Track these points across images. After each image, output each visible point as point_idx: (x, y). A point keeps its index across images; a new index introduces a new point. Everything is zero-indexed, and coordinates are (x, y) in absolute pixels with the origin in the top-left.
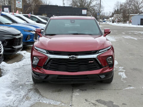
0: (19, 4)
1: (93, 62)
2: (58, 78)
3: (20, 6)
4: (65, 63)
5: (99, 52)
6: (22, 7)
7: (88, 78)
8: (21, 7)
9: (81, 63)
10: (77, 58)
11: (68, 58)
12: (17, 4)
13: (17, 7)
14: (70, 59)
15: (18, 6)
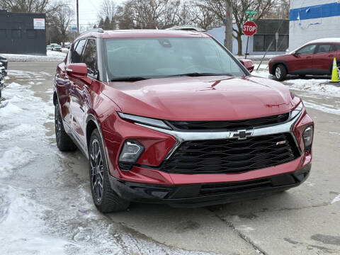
2: (202, 193)
5: (292, 116)
9: (257, 148)
11: (231, 136)
14: (237, 140)
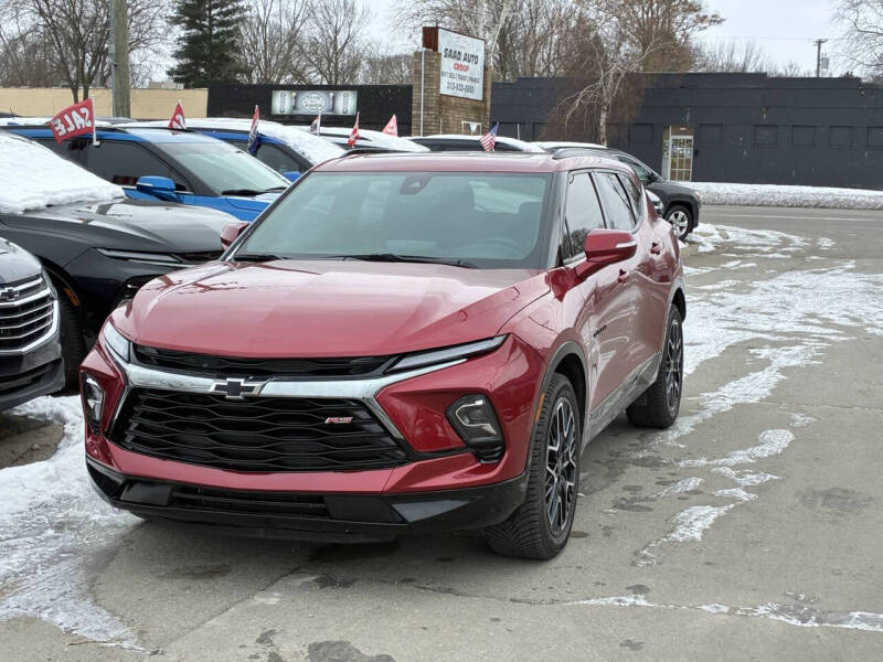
0: (462, 78)
1: (347, 420)
3: (470, 89)
4: (202, 420)
5: (400, 365)
6: (485, 90)
7: (324, 513)
8: (477, 95)
9: (284, 425)
10: (255, 392)
11: (212, 389)
12: (451, 76)
13: (444, 90)
14: (222, 397)
15: (459, 87)
